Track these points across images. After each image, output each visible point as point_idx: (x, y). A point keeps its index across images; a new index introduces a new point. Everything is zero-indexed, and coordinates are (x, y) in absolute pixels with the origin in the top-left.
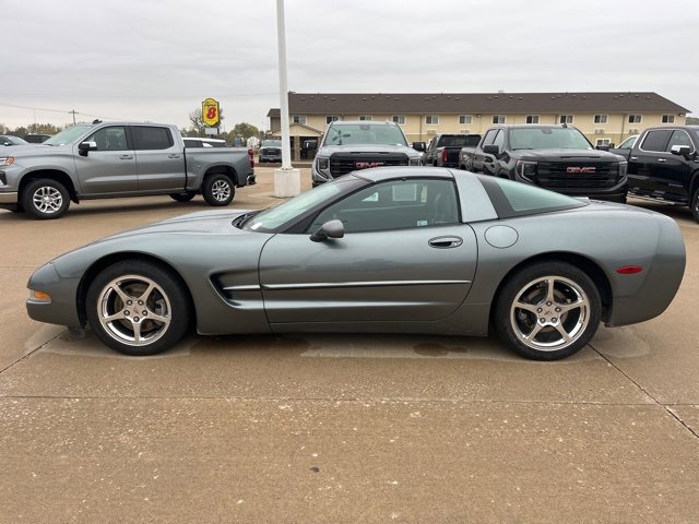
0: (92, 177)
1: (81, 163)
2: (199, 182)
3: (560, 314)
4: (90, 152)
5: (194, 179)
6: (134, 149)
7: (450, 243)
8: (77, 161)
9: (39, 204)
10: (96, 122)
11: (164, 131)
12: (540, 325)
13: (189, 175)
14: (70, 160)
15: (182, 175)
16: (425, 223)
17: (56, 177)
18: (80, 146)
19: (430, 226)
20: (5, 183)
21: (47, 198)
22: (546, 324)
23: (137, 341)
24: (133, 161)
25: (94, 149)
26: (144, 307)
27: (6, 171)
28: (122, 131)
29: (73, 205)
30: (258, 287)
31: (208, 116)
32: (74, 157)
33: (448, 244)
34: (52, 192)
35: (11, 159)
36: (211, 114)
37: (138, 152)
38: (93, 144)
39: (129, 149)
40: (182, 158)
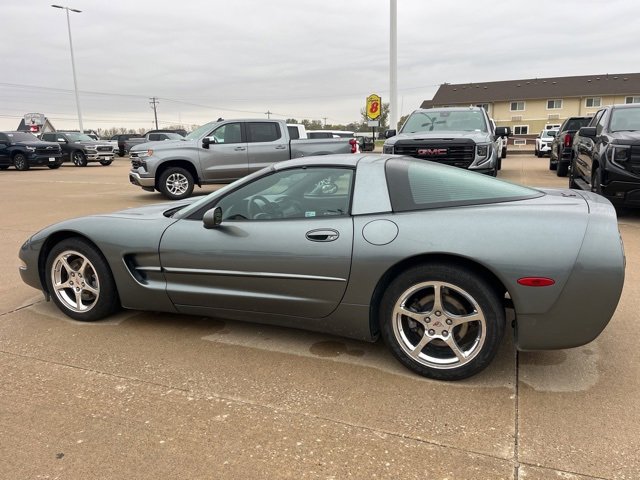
0: (213, 165)
1: (204, 154)
3: (452, 327)
4: (211, 146)
6: (247, 142)
7: (326, 237)
8: (200, 153)
9: (170, 187)
10: (220, 120)
11: (273, 125)
12: (427, 337)
14: (196, 152)
16: (313, 214)
17: (184, 166)
18: (204, 141)
19: (317, 217)
20: (146, 170)
21: (177, 183)
22: (435, 336)
23: (78, 308)
24: (245, 152)
25: (213, 142)
26: (83, 280)
27: (147, 161)
28: (238, 126)
29: (196, 188)
30: (159, 269)
31: (372, 111)
32: (198, 149)
33: (323, 238)
34: (181, 178)
35: (151, 152)
36: (374, 108)
37: (249, 144)
38: (212, 138)
39: (242, 142)
40: (287, 148)
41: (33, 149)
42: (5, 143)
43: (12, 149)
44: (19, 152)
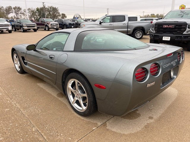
2: (132, 31)
4: (102, 23)
5: (130, 31)
7: (52, 58)
8: (98, 26)
10: (106, 15)
11: (123, 17)
13: (129, 29)
15: (126, 30)
16: (55, 49)
18: (100, 22)
22: (77, 99)
24: (112, 25)
35: (84, 25)
37: (114, 23)
38: (102, 21)
39: (112, 22)
40: (127, 24)
41: (68, 24)
42: (62, 22)
43: (63, 24)
44: (65, 25)
